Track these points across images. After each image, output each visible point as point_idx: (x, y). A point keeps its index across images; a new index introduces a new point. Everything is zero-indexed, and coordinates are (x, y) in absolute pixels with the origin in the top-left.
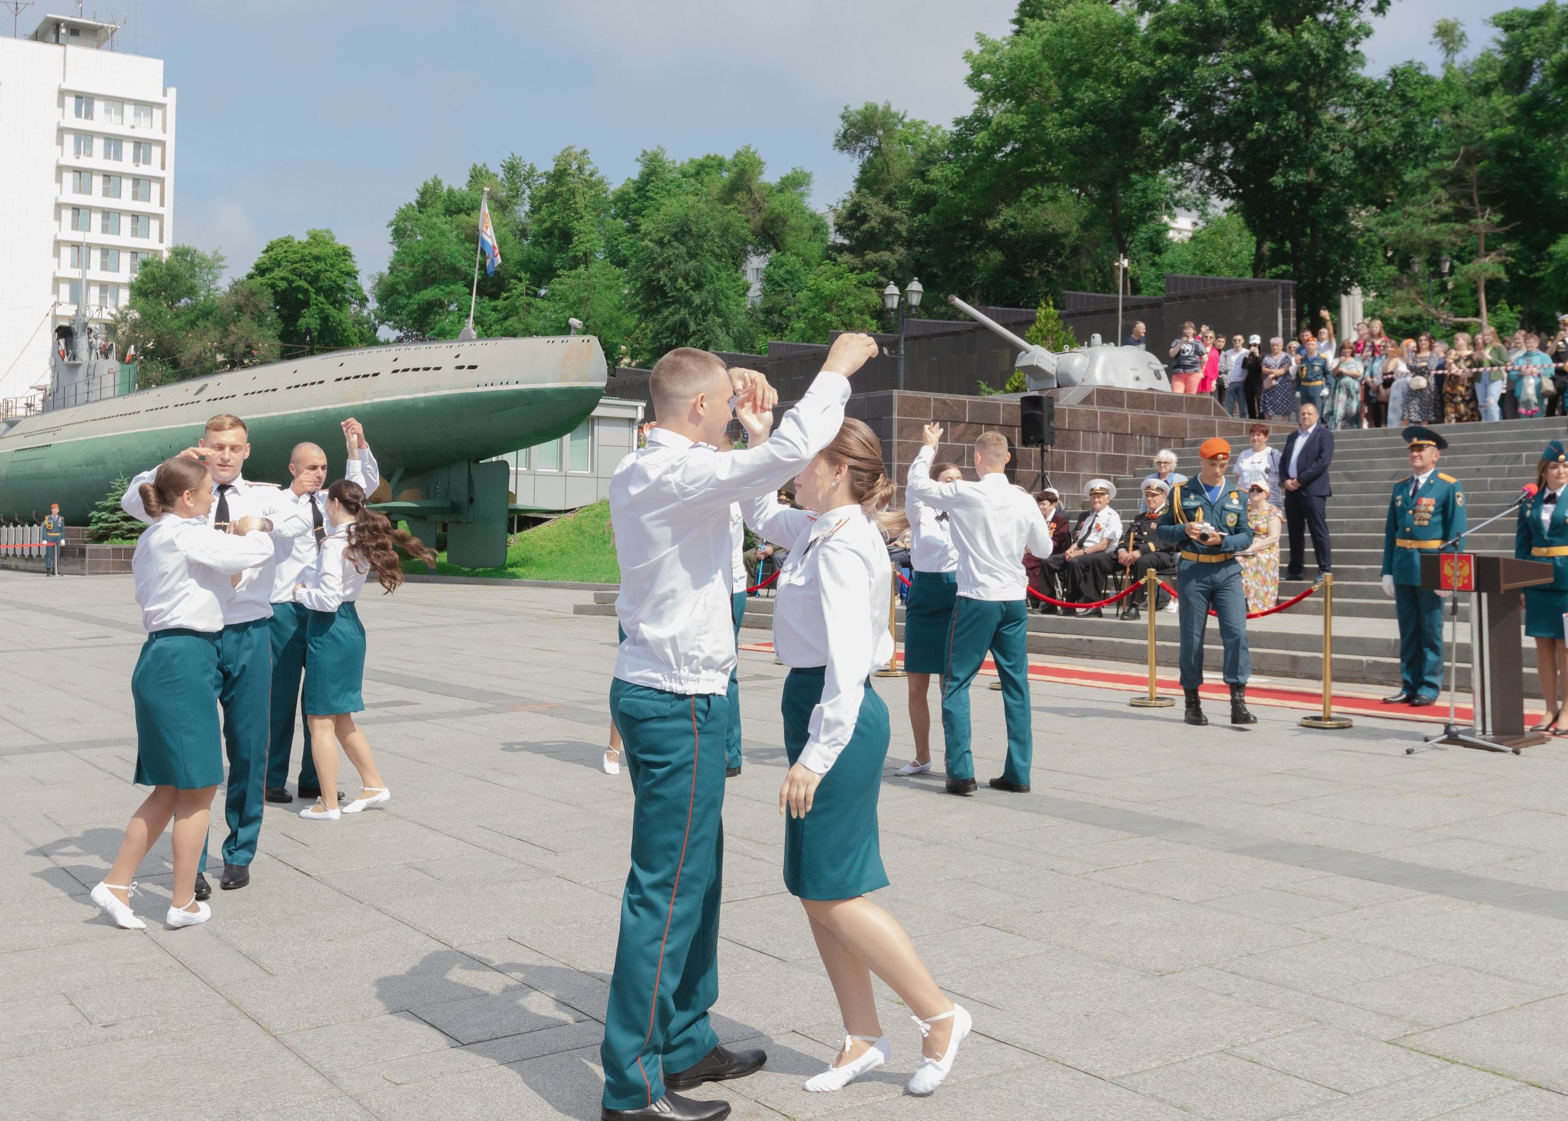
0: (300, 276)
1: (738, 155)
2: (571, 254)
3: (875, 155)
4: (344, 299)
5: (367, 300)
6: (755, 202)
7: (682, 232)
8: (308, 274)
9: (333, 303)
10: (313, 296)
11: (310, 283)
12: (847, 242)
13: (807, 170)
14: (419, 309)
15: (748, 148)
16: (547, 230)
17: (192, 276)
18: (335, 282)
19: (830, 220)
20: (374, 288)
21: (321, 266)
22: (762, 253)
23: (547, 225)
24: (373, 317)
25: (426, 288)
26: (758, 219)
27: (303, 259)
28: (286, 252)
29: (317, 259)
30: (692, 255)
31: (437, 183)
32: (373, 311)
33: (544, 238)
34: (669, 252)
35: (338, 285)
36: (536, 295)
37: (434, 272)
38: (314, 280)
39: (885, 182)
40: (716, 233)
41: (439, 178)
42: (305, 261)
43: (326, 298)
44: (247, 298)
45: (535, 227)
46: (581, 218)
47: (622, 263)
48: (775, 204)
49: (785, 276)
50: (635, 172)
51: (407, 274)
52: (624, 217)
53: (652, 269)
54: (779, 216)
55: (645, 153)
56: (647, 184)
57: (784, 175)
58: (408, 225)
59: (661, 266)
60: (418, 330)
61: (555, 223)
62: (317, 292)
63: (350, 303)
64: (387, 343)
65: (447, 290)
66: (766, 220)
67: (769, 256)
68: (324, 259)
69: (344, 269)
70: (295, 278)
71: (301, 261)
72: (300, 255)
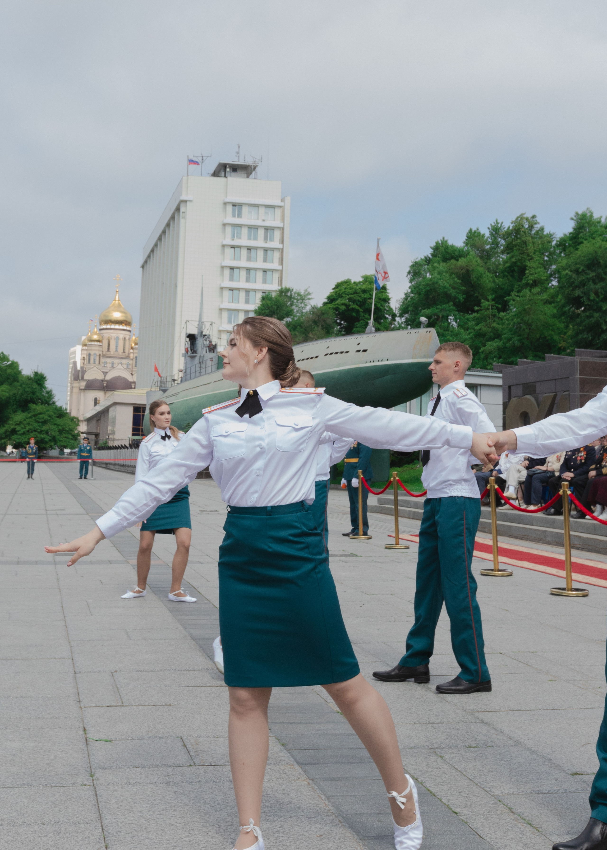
0: (353, 302)
4: (382, 316)
8: (358, 301)
10: (362, 314)
11: (360, 306)
16: (509, 267)
17: (292, 305)
20: (399, 307)
21: (366, 296)
23: (509, 264)
27: (355, 293)
28: (345, 289)
29: (363, 292)
31: (444, 242)
34: (582, 277)
35: (379, 308)
37: (435, 297)
38: (362, 305)
41: (446, 238)
42: (356, 293)
44: (319, 316)
46: (531, 258)
50: (571, 227)
51: (417, 298)
53: (571, 288)
56: (578, 234)
59: (577, 287)
63: (386, 318)
68: (369, 291)
69: (381, 298)
70: (351, 303)
71: (354, 293)
72: (354, 290)
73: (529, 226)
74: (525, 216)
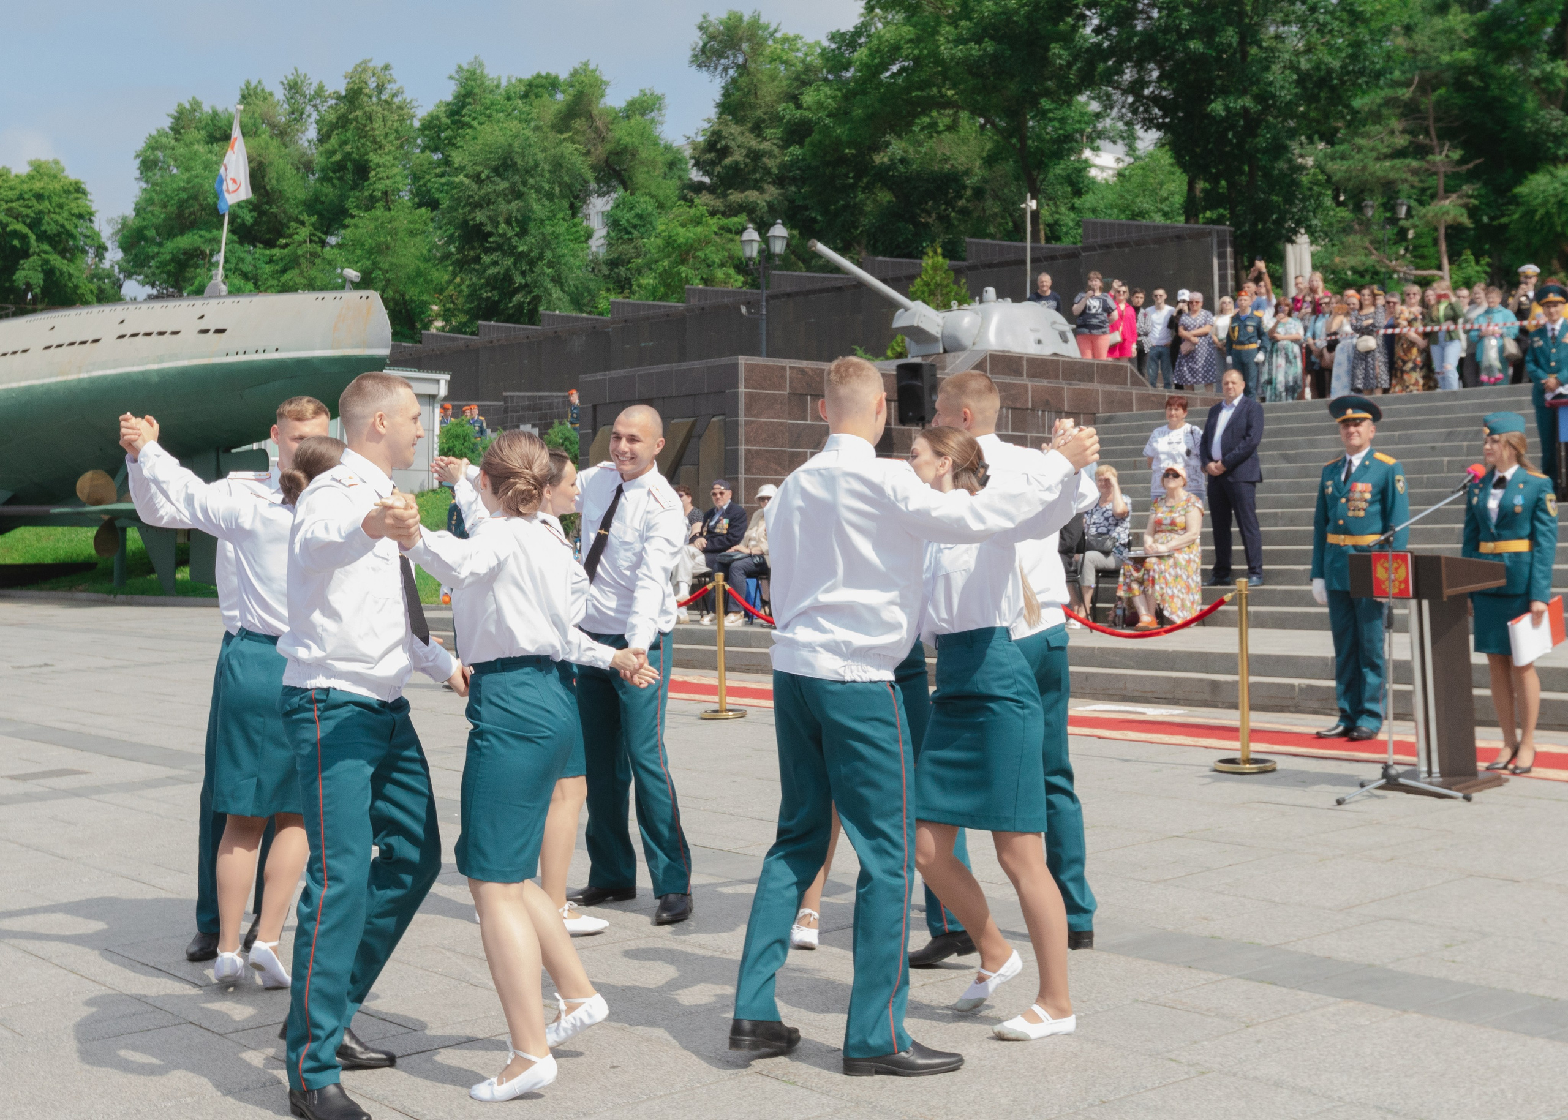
0: (17, 218)
1: (575, 73)
2: (367, 194)
3: (740, 75)
4: (77, 247)
5: (106, 249)
6: (597, 131)
7: (504, 165)
8: (27, 216)
9: (62, 253)
10: (34, 243)
11: (30, 227)
12: (707, 180)
13: (658, 91)
14: (173, 260)
15: (586, 64)
16: (337, 163)
18: (63, 226)
19: (688, 152)
20: (115, 234)
21: (45, 205)
22: (608, 193)
23: (337, 157)
24: (117, 270)
25: (182, 233)
26: (601, 151)
27: (20, 197)
29: (39, 197)
30: (519, 195)
31: (196, 105)
32: (118, 263)
33: (334, 172)
34: (488, 188)
35: (67, 231)
36: (323, 244)
37: (193, 213)
38: (35, 224)
39: (753, 107)
40: (547, 167)
41: (199, 98)
43: (51, 245)
45: (322, 160)
46: (380, 148)
47: (434, 205)
48: (621, 133)
49: (636, 221)
50: (448, 92)
51: (159, 215)
52: (435, 150)
53: (468, 209)
54: (625, 149)
55: (460, 67)
56: (463, 106)
57: (630, 99)
58: (160, 155)
59: (478, 205)
60: (172, 287)
61: (348, 155)
62: (42, 237)
63: (84, 252)
64: (134, 300)
65: (208, 236)
66: (611, 153)
67: (614, 195)
68: (49, 197)
69: (76, 211)
70: (10, 219)
71: (18, 199)
72: (17, 192)
73: (378, 86)
74: (371, 65)
